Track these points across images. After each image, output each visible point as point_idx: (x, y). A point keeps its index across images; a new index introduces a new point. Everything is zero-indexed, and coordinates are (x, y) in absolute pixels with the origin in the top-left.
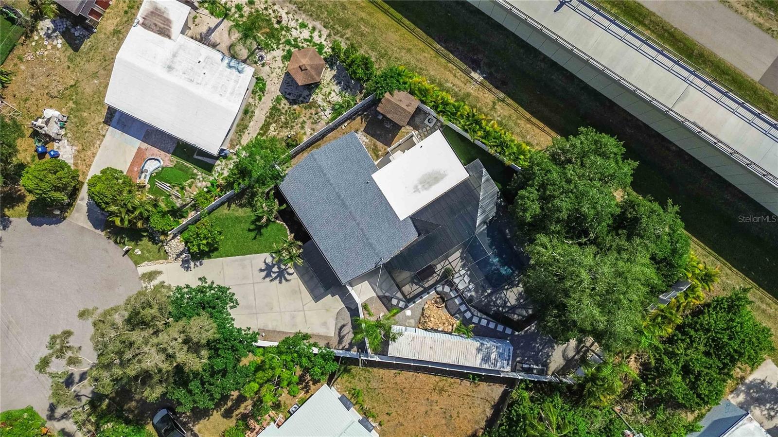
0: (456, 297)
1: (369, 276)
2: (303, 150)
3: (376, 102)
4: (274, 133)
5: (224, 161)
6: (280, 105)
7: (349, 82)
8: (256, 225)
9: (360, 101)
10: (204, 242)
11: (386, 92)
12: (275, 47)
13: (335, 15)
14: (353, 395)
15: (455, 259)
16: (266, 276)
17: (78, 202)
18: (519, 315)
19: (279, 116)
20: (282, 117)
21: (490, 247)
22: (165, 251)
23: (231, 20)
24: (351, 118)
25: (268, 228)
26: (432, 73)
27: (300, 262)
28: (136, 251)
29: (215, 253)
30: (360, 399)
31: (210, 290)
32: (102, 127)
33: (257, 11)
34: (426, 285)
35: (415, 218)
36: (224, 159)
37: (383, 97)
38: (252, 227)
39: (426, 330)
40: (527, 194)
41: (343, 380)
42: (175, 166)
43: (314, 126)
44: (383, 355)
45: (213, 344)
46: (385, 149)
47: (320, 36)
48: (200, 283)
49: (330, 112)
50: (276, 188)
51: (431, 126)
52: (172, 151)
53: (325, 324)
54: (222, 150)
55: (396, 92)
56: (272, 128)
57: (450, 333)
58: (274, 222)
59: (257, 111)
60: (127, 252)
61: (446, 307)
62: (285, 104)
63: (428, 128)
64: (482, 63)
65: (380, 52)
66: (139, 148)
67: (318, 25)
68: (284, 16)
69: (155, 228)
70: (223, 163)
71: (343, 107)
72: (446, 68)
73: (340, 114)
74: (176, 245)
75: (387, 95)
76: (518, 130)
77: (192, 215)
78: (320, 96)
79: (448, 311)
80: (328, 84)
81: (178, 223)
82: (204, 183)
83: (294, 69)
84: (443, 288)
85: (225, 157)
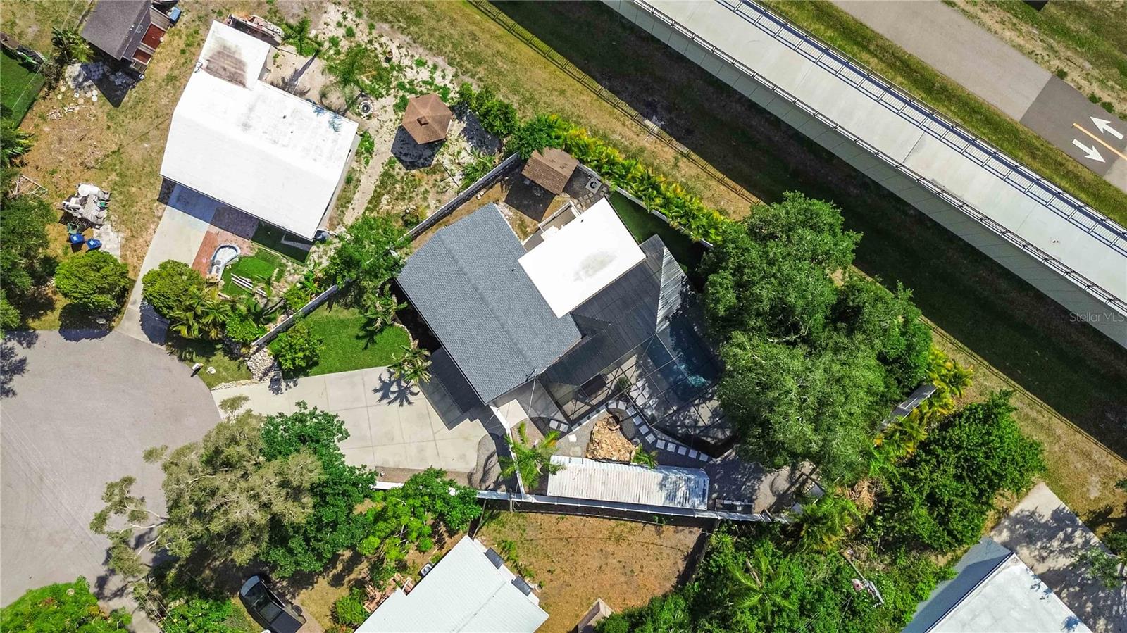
0: (633, 416)
1: (519, 392)
2: (426, 228)
3: (521, 163)
4: (387, 208)
5: (321, 246)
6: (394, 169)
7: (484, 138)
8: (367, 331)
9: (498, 162)
10: (301, 355)
11: (533, 150)
12: (384, 93)
13: (463, 48)
14: (503, 549)
15: (629, 367)
16: (383, 397)
17: (129, 306)
18: (713, 438)
19: (393, 184)
20: (397, 186)
21: (675, 350)
22: (248, 368)
23: (324, 59)
24: (487, 185)
25: (384, 333)
26: (594, 122)
27: (427, 377)
28: (209, 369)
29: (315, 369)
30: (513, 553)
31: (312, 419)
32: (158, 206)
33: (359, 45)
34: (595, 402)
35: (578, 315)
36: (322, 243)
37: (530, 156)
38: (362, 333)
39: (596, 460)
40: (719, 280)
41: (489, 529)
42: (256, 255)
43: (440, 197)
44: (542, 495)
45: (318, 490)
46: (535, 225)
47: (444, 77)
48: (297, 409)
49: (461, 177)
50: (393, 281)
51: (595, 192)
52: (251, 235)
53: (463, 457)
54: (319, 233)
55: (546, 149)
56: (384, 201)
57: (628, 464)
58: (392, 325)
59: (363, 179)
60: (197, 371)
61: (621, 429)
62: (400, 169)
63: (591, 195)
64: (659, 106)
65: (524, 96)
66: (208, 232)
67: (440, 61)
68: (395, 51)
69: (234, 338)
70: (321, 249)
71: (477, 170)
72: (611, 114)
73: (473, 180)
74: (263, 359)
75: (535, 154)
76: (708, 194)
77: (281, 319)
78: (447, 157)
79: (624, 435)
80: (457, 140)
81: (264, 331)
82: (296, 276)
83: (410, 122)
84: (617, 405)
85: (323, 241)
